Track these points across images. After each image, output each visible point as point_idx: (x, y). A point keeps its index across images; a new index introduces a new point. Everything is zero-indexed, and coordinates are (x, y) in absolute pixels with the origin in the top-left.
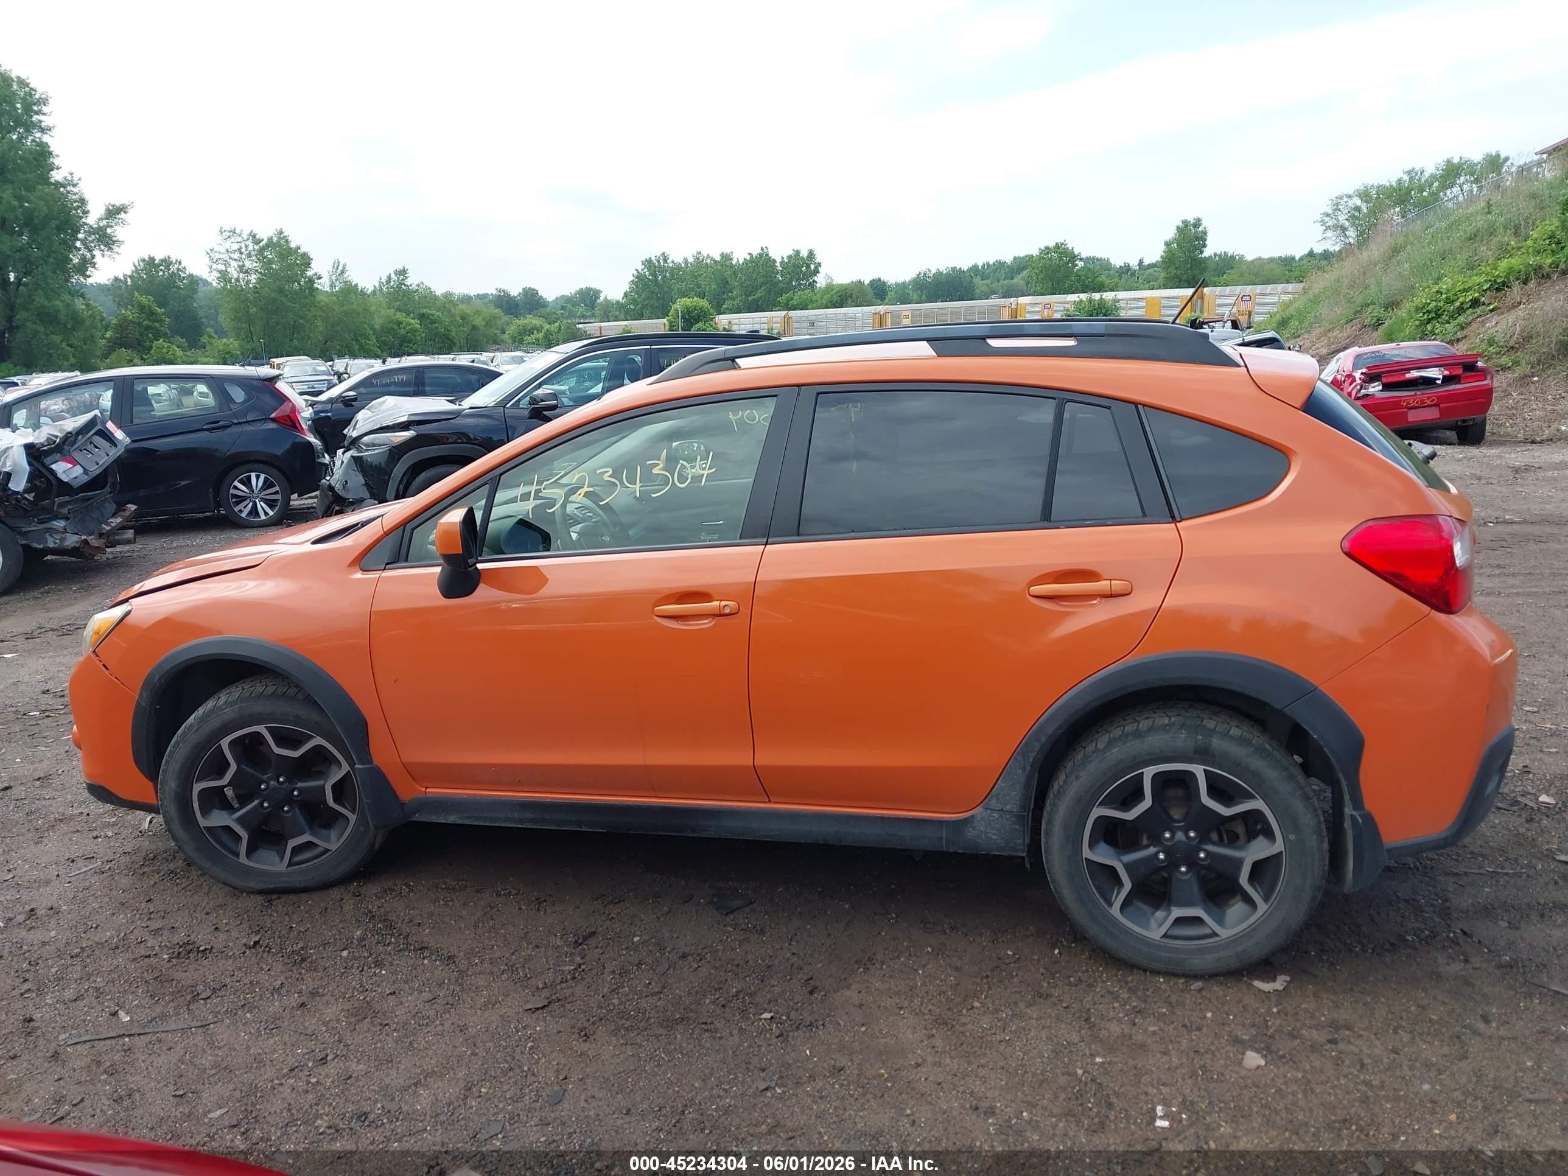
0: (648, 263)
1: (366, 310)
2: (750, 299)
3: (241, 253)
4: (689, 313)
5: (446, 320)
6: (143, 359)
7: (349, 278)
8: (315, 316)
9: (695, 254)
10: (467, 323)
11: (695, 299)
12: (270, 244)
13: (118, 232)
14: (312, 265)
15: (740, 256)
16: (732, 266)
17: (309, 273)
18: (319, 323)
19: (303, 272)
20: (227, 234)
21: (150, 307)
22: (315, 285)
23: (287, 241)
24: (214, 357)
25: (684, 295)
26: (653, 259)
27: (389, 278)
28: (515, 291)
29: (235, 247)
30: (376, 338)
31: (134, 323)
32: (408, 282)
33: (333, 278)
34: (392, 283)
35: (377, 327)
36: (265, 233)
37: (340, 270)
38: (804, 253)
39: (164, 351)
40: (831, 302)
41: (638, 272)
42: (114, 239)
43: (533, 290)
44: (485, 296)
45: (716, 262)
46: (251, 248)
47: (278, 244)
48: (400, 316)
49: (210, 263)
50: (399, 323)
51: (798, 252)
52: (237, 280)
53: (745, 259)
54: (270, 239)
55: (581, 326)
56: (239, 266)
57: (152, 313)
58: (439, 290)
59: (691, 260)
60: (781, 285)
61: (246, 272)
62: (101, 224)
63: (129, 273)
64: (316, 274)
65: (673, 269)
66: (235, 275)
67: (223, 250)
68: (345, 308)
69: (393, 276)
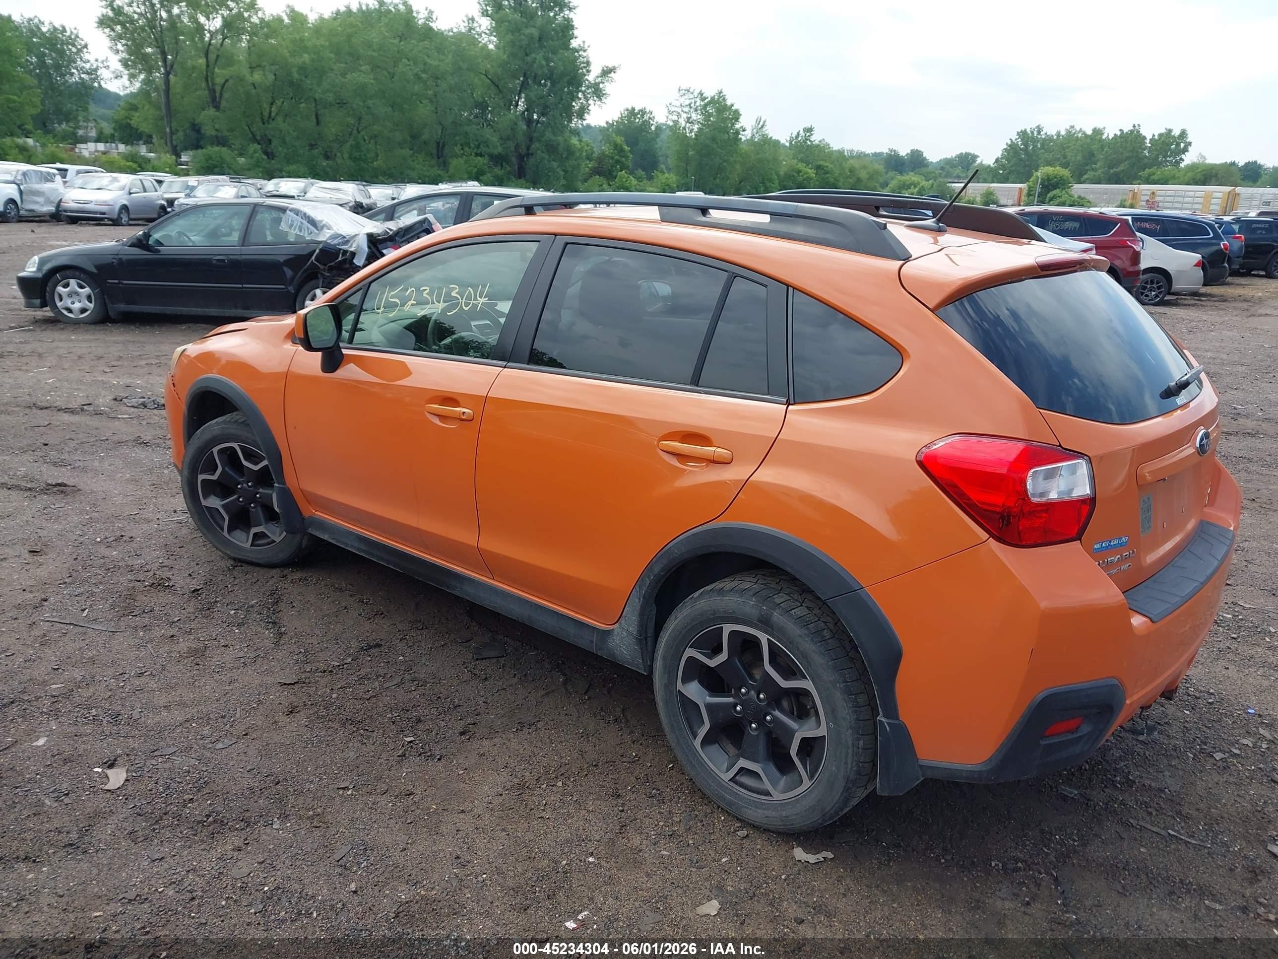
0: (1023, 134)
1: (775, 159)
2: (1112, 171)
3: (691, 108)
4: (1049, 180)
5: (837, 172)
6: (610, 185)
7: (767, 132)
8: (735, 161)
9: (1068, 128)
10: (854, 176)
11: (1058, 168)
12: (712, 101)
13: (607, 87)
14: (740, 120)
15: (1111, 132)
16: (1101, 140)
17: (737, 126)
18: (738, 167)
19: (733, 124)
20: (683, 92)
21: (621, 146)
22: (740, 136)
23: (724, 100)
24: (657, 187)
25: (1049, 163)
26: (1028, 131)
27: (798, 134)
28: (904, 152)
29: (688, 102)
30: (779, 183)
31: (608, 156)
32: (812, 138)
33: (755, 131)
34: (800, 139)
35: (782, 173)
36: (710, 93)
37: (760, 125)
38: (1176, 132)
39: (624, 180)
40: (1194, 179)
41: (1012, 141)
42: (604, 92)
43: (920, 151)
44: (881, 154)
45: (1086, 136)
46: (698, 104)
47: (718, 102)
48: (801, 166)
49: (667, 114)
50: (799, 172)
51: (1170, 131)
52: (684, 128)
53: (1115, 135)
54: (713, 98)
55: (950, 184)
56: (687, 118)
57: (622, 150)
58: (835, 146)
59: (1063, 133)
60: (1146, 160)
61: (692, 123)
62: (597, 81)
63: (616, 119)
64: (742, 127)
65: (1044, 140)
66: (683, 124)
67: (678, 105)
68: (760, 156)
69: (802, 133)
